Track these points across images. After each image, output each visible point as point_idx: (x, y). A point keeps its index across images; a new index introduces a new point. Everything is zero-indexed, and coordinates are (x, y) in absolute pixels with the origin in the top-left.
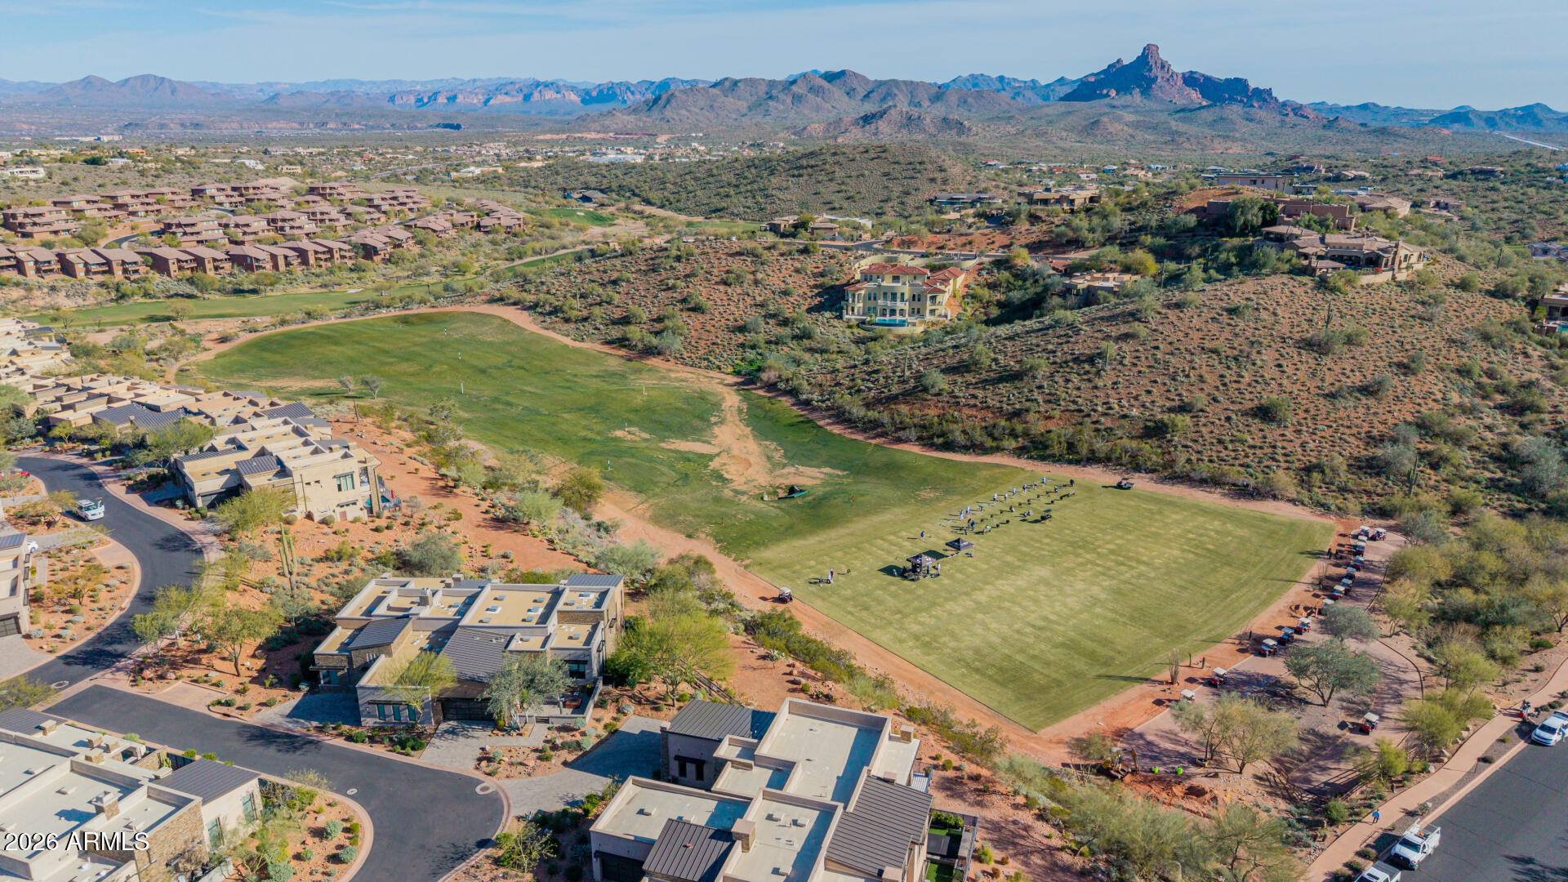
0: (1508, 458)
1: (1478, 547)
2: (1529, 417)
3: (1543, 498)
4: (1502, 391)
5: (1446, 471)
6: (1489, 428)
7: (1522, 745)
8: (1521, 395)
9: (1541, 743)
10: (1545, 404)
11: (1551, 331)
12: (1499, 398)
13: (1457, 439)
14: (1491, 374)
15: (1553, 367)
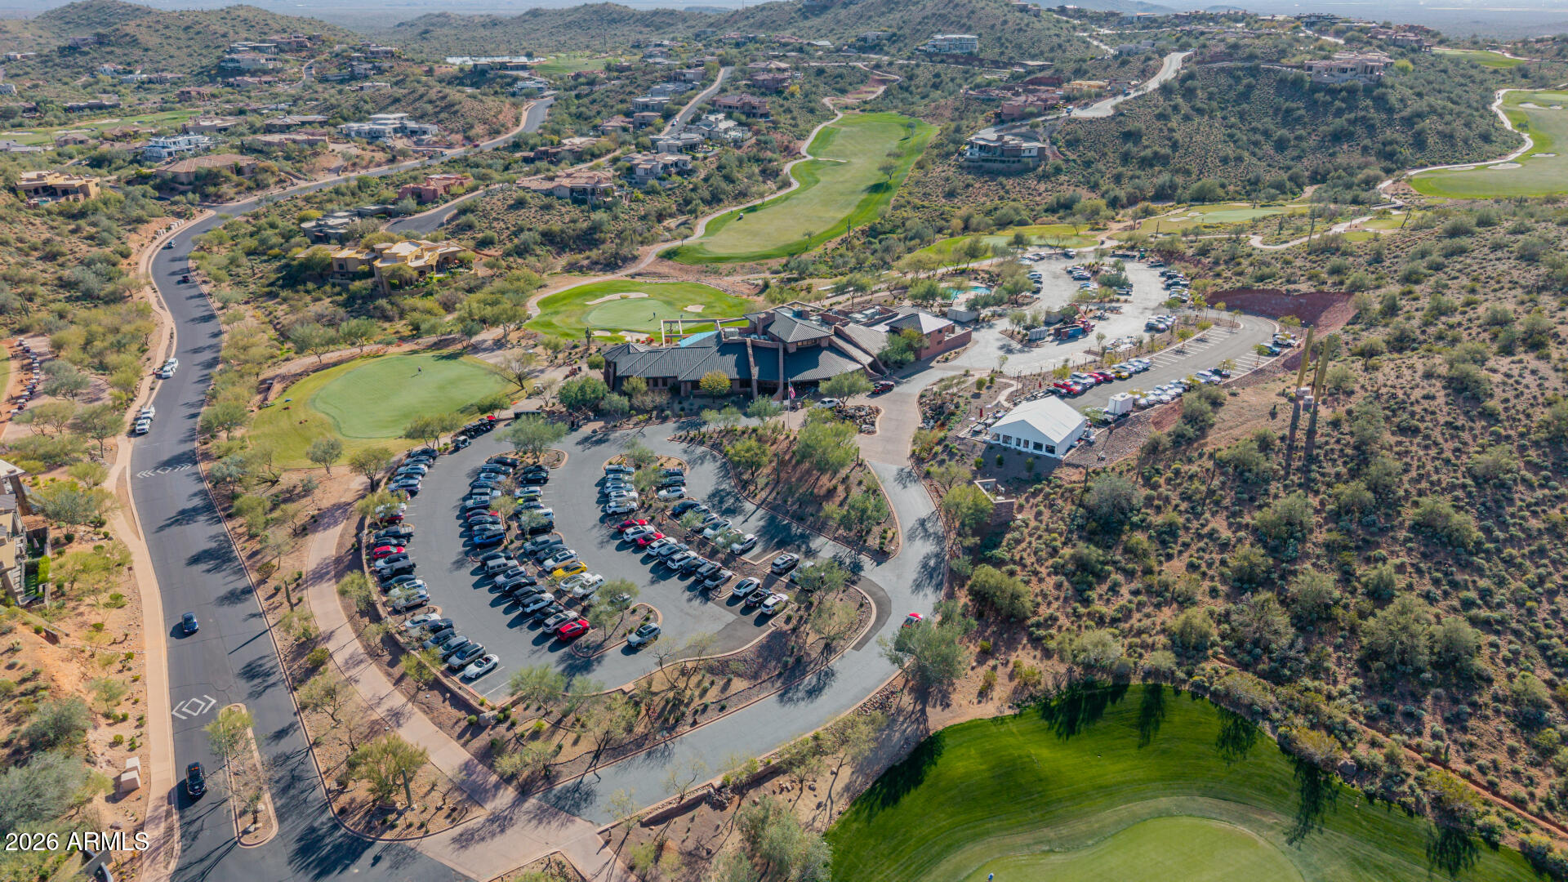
0: (64, 284)
1: (87, 325)
2: (61, 260)
3: (98, 298)
4: (36, 249)
5: (38, 300)
6: (43, 271)
7: (161, 382)
8: (48, 249)
9: (167, 378)
10: (64, 249)
11: (36, 206)
12: (36, 254)
13: (32, 281)
14: (21, 240)
15: (52, 228)
